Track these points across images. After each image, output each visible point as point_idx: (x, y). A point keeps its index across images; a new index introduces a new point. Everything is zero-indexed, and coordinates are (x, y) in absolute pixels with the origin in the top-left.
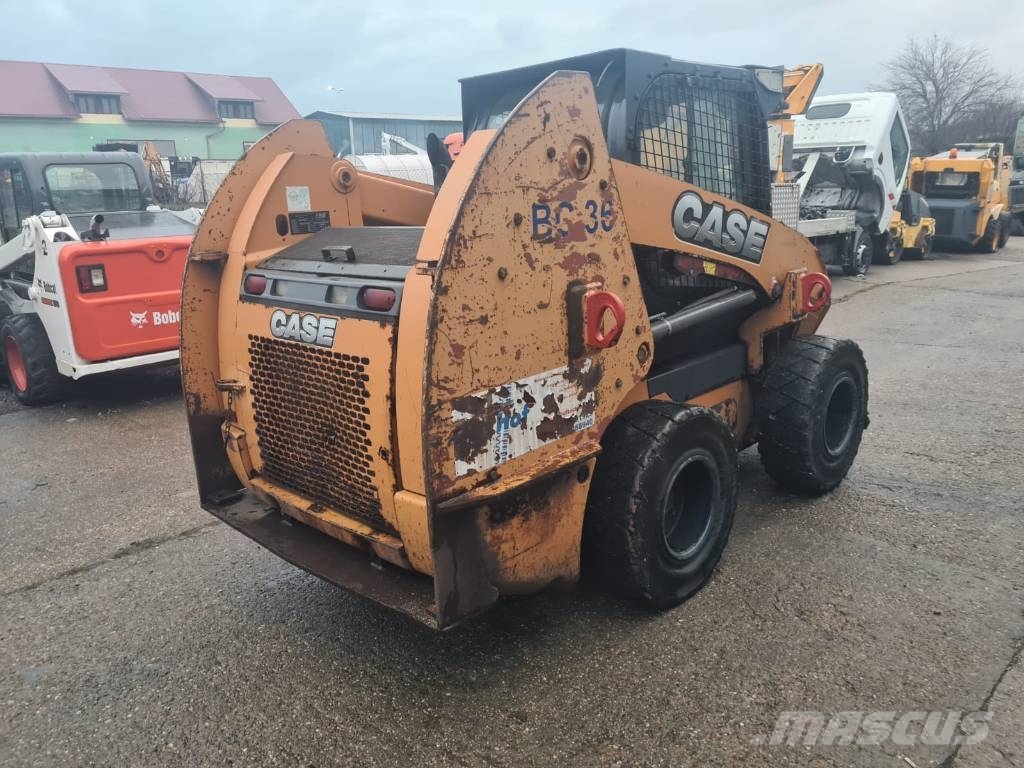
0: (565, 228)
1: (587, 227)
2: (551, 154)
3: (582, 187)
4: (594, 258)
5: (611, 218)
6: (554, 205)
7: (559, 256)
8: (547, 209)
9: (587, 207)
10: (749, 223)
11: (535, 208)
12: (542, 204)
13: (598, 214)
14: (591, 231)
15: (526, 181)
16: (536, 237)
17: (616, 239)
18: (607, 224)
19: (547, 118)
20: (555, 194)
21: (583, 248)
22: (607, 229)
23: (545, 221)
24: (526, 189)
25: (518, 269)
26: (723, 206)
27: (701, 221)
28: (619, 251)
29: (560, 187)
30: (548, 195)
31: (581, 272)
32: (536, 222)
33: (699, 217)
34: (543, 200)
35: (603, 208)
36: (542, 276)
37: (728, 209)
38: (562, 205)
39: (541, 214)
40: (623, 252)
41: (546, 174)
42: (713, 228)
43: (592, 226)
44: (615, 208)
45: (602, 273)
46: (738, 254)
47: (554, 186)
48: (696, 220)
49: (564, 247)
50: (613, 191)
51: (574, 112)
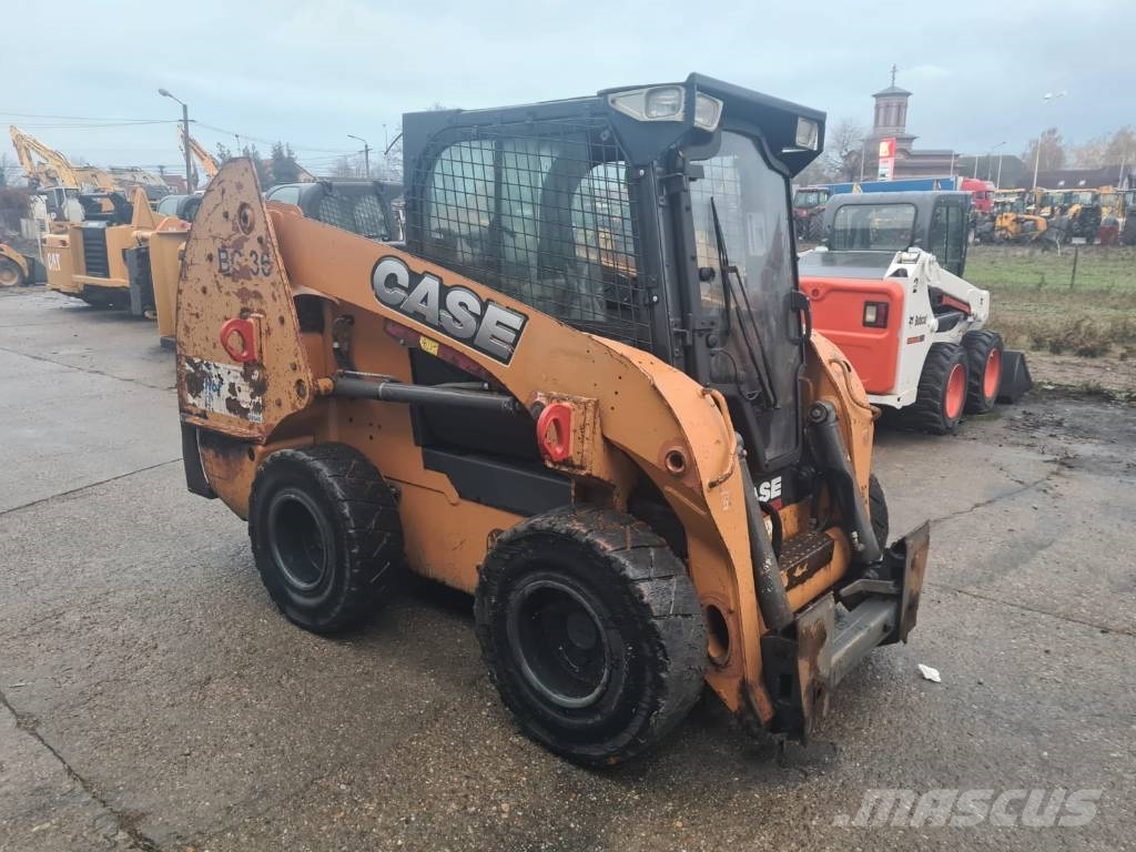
0: (238, 269)
1: (252, 270)
2: (226, 215)
3: (247, 240)
4: (257, 295)
5: (269, 267)
6: (230, 251)
7: (236, 287)
8: (226, 252)
9: (251, 255)
10: (484, 306)
11: (220, 251)
12: (223, 249)
13: (259, 262)
14: (256, 274)
15: (214, 233)
16: (221, 271)
17: (273, 284)
18: (266, 271)
19: (223, 192)
20: (231, 243)
21: (250, 286)
22: (267, 275)
23: (225, 261)
24: (214, 238)
25: (212, 289)
26: (441, 279)
27: (409, 290)
28: (276, 295)
29: (233, 239)
30: (227, 243)
31: (249, 303)
32: (221, 260)
33: (406, 285)
34: (224, 247)
35: (262, 257)
36: (226, 298)
37: (447, 283)
38: (236, 251)
39: (223, 256)
40: (279, 296)
41: (225, 229)
42: (425, 300)
43: (255, 270)
44: (271, 259)
45: (263, 307)
46: (470, 341)
47: (229, 238)
48: (402, 288)
49: (237, 281)
50: (269, 245)
51: (240, 186)
